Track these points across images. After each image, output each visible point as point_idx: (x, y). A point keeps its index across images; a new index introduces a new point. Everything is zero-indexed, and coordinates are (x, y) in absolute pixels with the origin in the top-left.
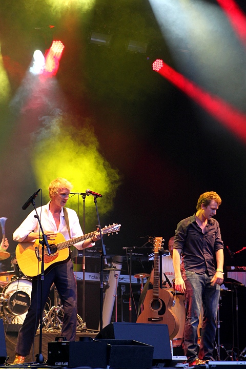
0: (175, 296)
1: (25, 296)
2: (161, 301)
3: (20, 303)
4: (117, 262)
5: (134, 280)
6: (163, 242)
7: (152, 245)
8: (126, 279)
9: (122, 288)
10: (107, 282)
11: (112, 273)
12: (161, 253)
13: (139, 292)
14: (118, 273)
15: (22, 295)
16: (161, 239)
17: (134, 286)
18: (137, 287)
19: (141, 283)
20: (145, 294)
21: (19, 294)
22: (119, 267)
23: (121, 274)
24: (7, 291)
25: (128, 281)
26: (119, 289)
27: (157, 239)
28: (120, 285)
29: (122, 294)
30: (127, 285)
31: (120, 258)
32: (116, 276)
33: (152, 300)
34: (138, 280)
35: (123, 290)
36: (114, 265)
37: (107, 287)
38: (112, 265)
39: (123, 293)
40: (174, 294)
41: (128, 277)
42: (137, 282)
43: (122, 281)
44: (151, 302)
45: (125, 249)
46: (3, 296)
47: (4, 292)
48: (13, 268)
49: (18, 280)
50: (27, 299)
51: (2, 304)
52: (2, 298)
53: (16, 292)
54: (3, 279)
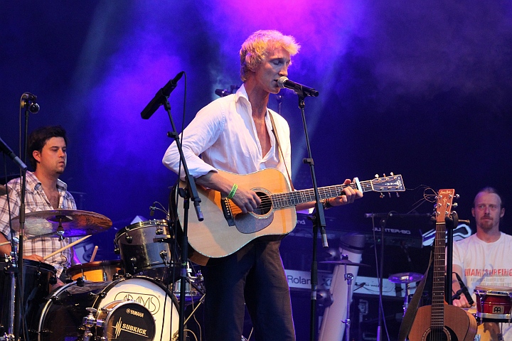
0: (482, 326)
1: (142, 315)
2: (448, 333)
3: (131, 329)
4: (352, 248)
5: (389, 289)
6: (455, 200)
7: (431, 206)
8: (371, 286)
9: (360, 307)
10: (328, 291)
11: (340, 271)
12: (450, 225)
13: (398, 316)
14: (353, 270)
15: (136, 313)
16: (450, 193)
17: (387, 300)
18: (394, 304)
19: (403, 295)
20: (413, 313)
21: (128, 311)
22: (356, 257)
23: (360, 274)
24: (104, 303)
25: (376, 291)
26: (353, 310)
27: (442, 192)
28: (357, 299)
29: (361, 320)
30: (372, 299)
31: (359, 239)
32: (348, 278)
33: (428, 330)
34: (398, 289)
35: (362, 310)
36: (345, 253)
37: (328, 302)
38: (339, 254)
39: (364, 317)
40: (478, 320)
41: (375, 281)
42: (393, 294)
43: (362, 291)
44: (425, 334)
45: (370, 218)
46: (95, 314)
47: (96, 307)
48: (118, 252)
49: (129, 278)
50: (148, 321)
51: (92, 330)
52: (91, 317)
53: (121, 304)
54: (96, 276)
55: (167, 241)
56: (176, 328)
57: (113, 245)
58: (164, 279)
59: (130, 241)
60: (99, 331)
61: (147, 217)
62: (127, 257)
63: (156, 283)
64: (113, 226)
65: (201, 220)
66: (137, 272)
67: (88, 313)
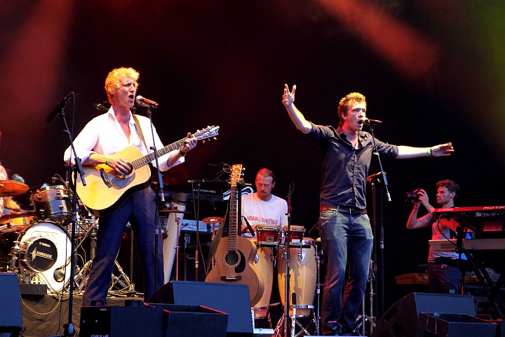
0: (260, 249)
1: (49, 246)
2: (239, 254)
3: (42, 254)
4: (179, 202)
5: (202, 227)
6: (242, 172)
7: (227, 176)
8: (192, 225)
9: (185, 238)
10: (165, 229)
11: (172, 216)
12: (240, 187)
13: (208, 244)
14: (181, 216)
15: (45, 245)
16: (240, 167)
17: (202, 234)
18: (206, 237)
19: (212, 231)
20: (217, 243)
21: (40, 243)
22: (182, 208)
23: (185, 218)
24: (24, 239)
25: (195, 229)
26: (181, 240)
27: (234, 167)
28: (183, 233)
29: (186, 247)
30: (192, 234)
31: (183, 196)
32: (177, 220)
33: (227, 252)
34: (209, 227)
35: (186, 241)
36: (175, 205)
37: (165, 236)
38: (171, 206)
39: (187, 245)
40: (258, 246)
41: (194, 222)
42: (206, 230)
43: (186, 228)
44: (225, 255)
45: (190, 183)
46: (19, 244)
47: (20, 240)
48: (33, 206)
49: (39, 222)
50: (53, 250)
51: (17, 255)
52: (17, 247)
53: (36, 239)
54: (19, 222)
55: (64, 198)
56: (69, 254)
57: (29, 202)
58: (63, 223)
59: (40, 199)
60: (21, 255)
61: (50, 184)
62: (38, 209)
63: (57, 225)
64: (30, 190)
65: (85, 185)
66: (45, 218)
67: (14, 245)
